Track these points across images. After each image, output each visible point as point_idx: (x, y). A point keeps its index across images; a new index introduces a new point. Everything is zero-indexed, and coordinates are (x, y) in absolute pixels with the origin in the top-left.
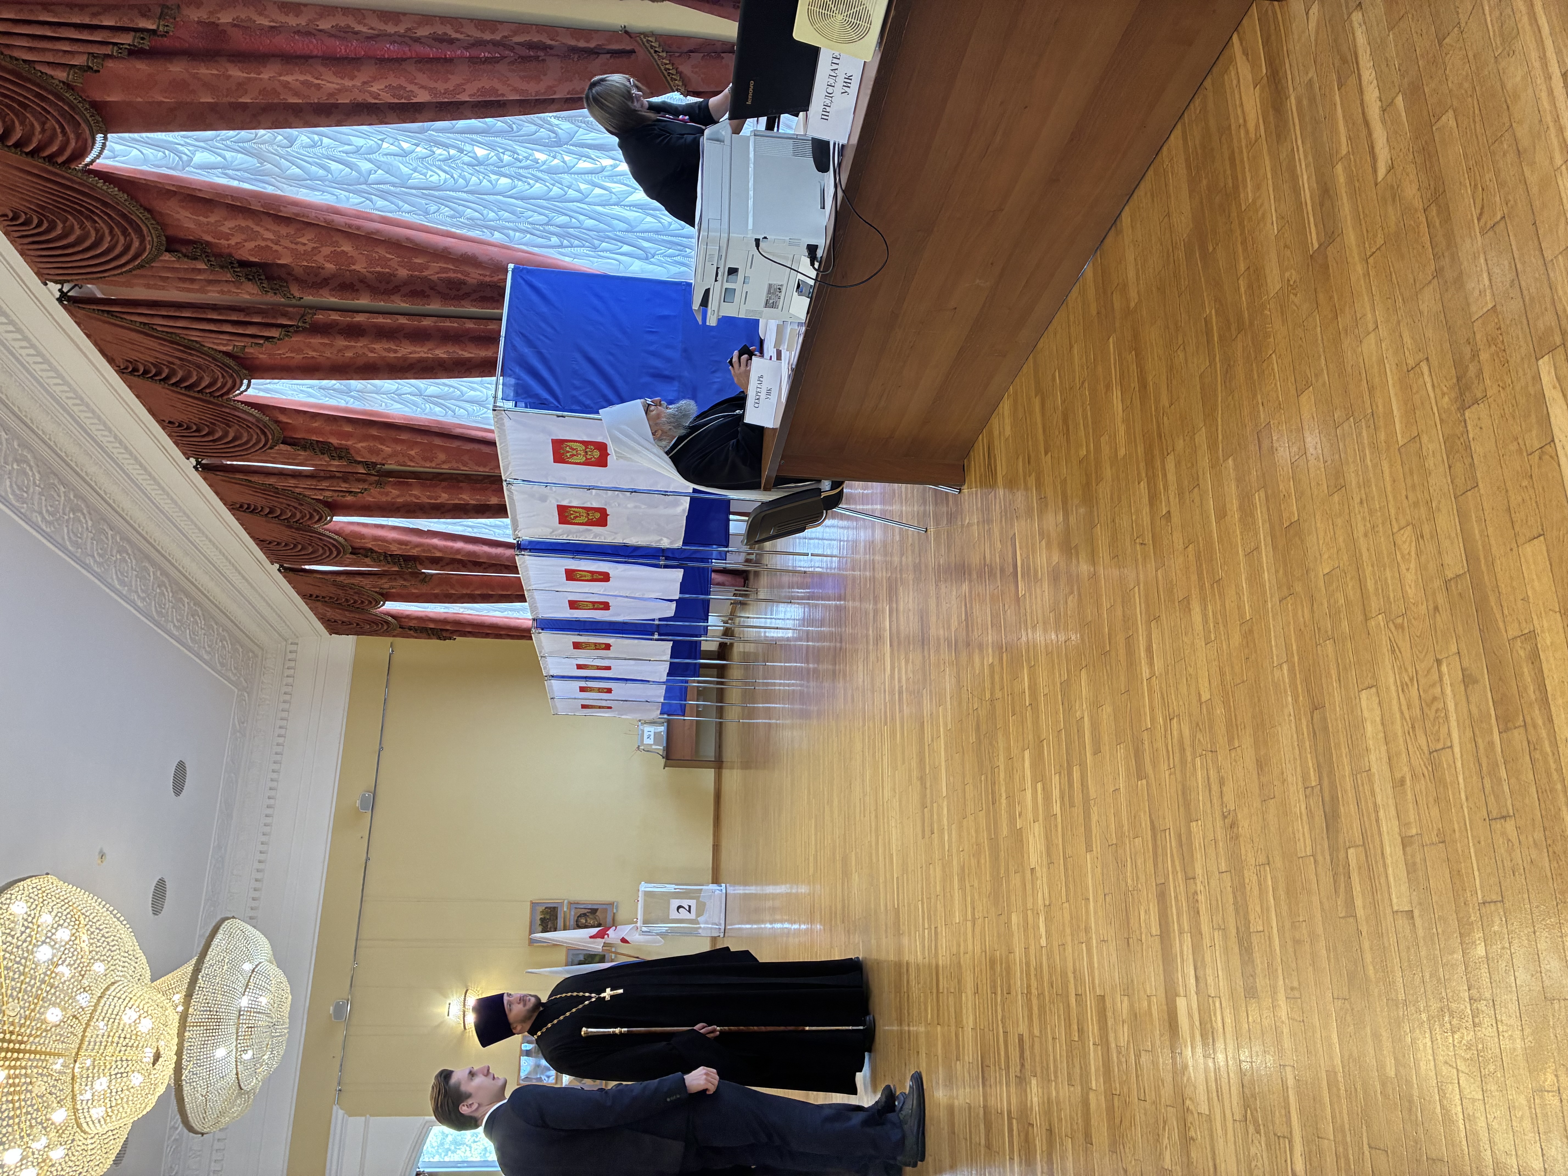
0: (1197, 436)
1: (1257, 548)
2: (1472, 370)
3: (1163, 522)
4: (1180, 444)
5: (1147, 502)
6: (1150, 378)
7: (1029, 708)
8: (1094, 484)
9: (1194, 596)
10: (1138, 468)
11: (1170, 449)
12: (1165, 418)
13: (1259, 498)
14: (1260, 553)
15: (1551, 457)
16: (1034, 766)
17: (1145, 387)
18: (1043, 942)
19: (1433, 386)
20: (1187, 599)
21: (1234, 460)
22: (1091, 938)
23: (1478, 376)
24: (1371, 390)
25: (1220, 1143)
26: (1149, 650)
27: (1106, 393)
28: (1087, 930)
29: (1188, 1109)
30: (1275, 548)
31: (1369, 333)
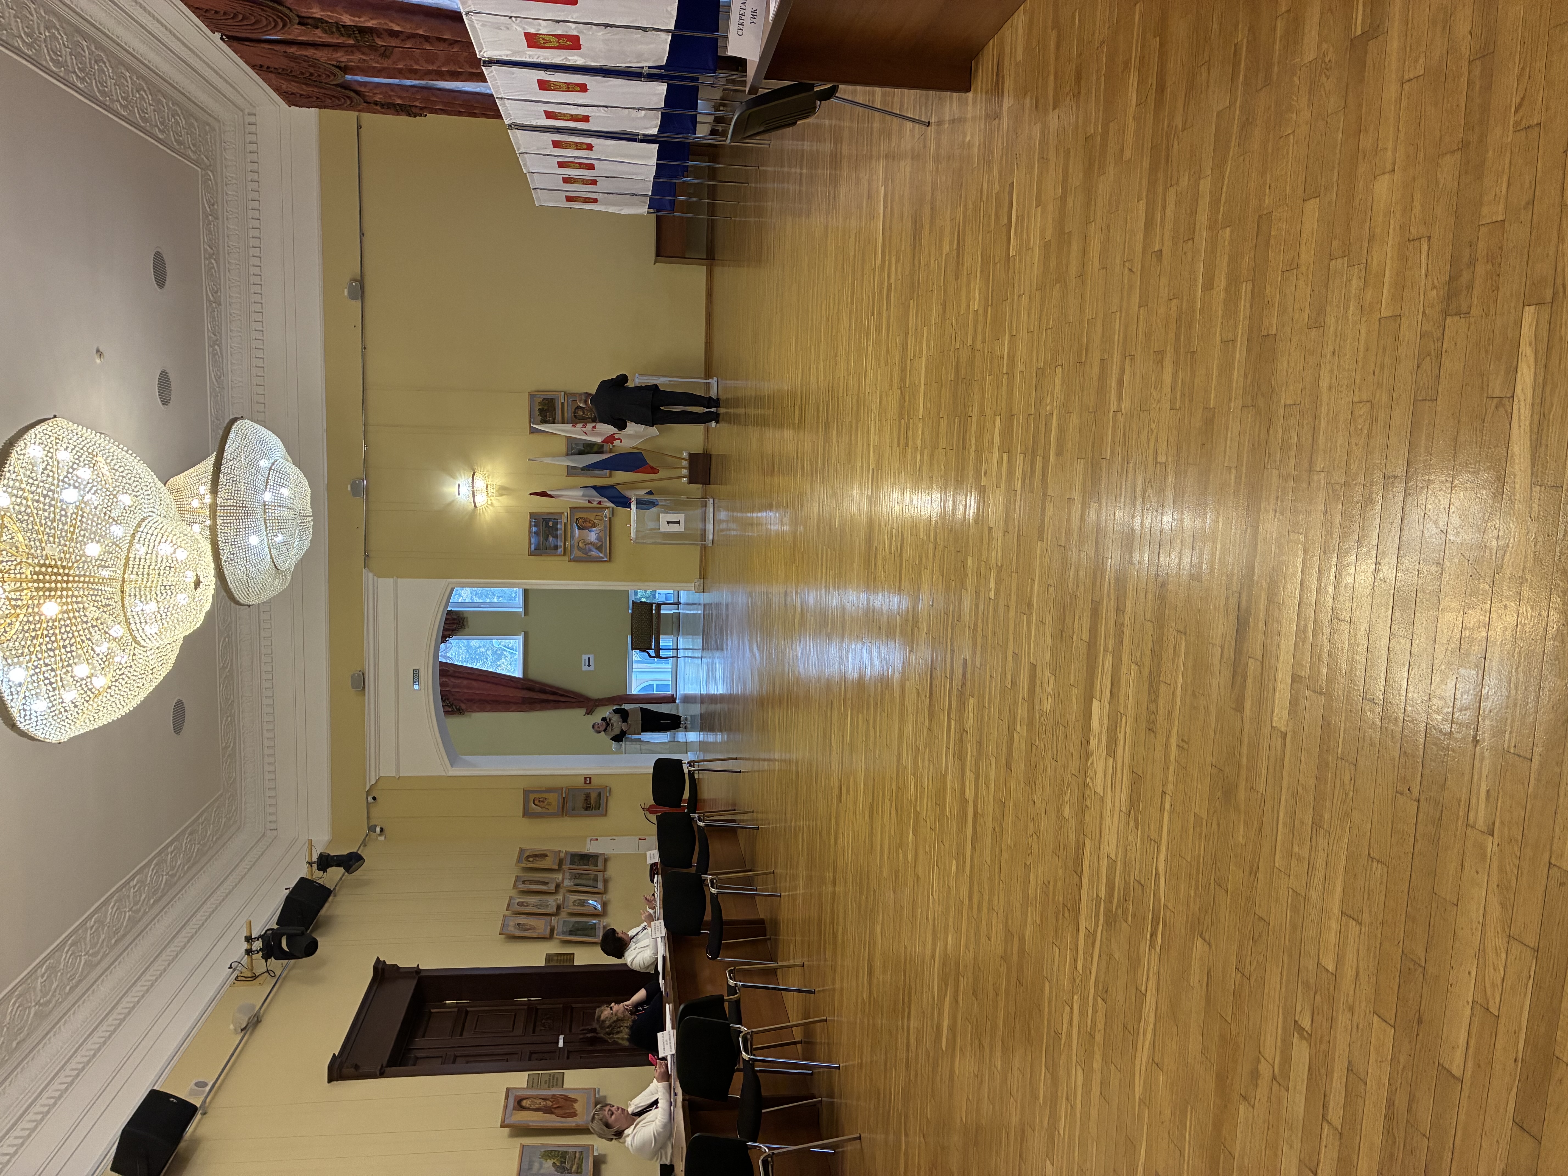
0: (1202, 182)
1: (1234, 341)
2: (1466, 276)
3: (1154, 259)
4: (1184, 181)
5: (1143, 227)
6: (1169, 83)
7: (1005, 376)
8: (1096, 175)
9: (1168, 354)
10: (1140, 183)
11: (1174, 182)
12: (1176, 143)
13: (1246, 288)
14: (1235, 347)
15: (1506, 411)
16: (1003, 434)
17: (1163, 91)
18: (992, 595)
19: (1427, 271)
20: (1161, 353)
21: (1232, 232)
22: (1032, 614)
23: (1468, 288)
24: (1371, 238)
25: (1107, 822)
26: (1120, 382)
27: (1122, 72)
28: (1030, 605)
29: (1087, 785)
30: (1249, 350)
31: (1384, 173)
